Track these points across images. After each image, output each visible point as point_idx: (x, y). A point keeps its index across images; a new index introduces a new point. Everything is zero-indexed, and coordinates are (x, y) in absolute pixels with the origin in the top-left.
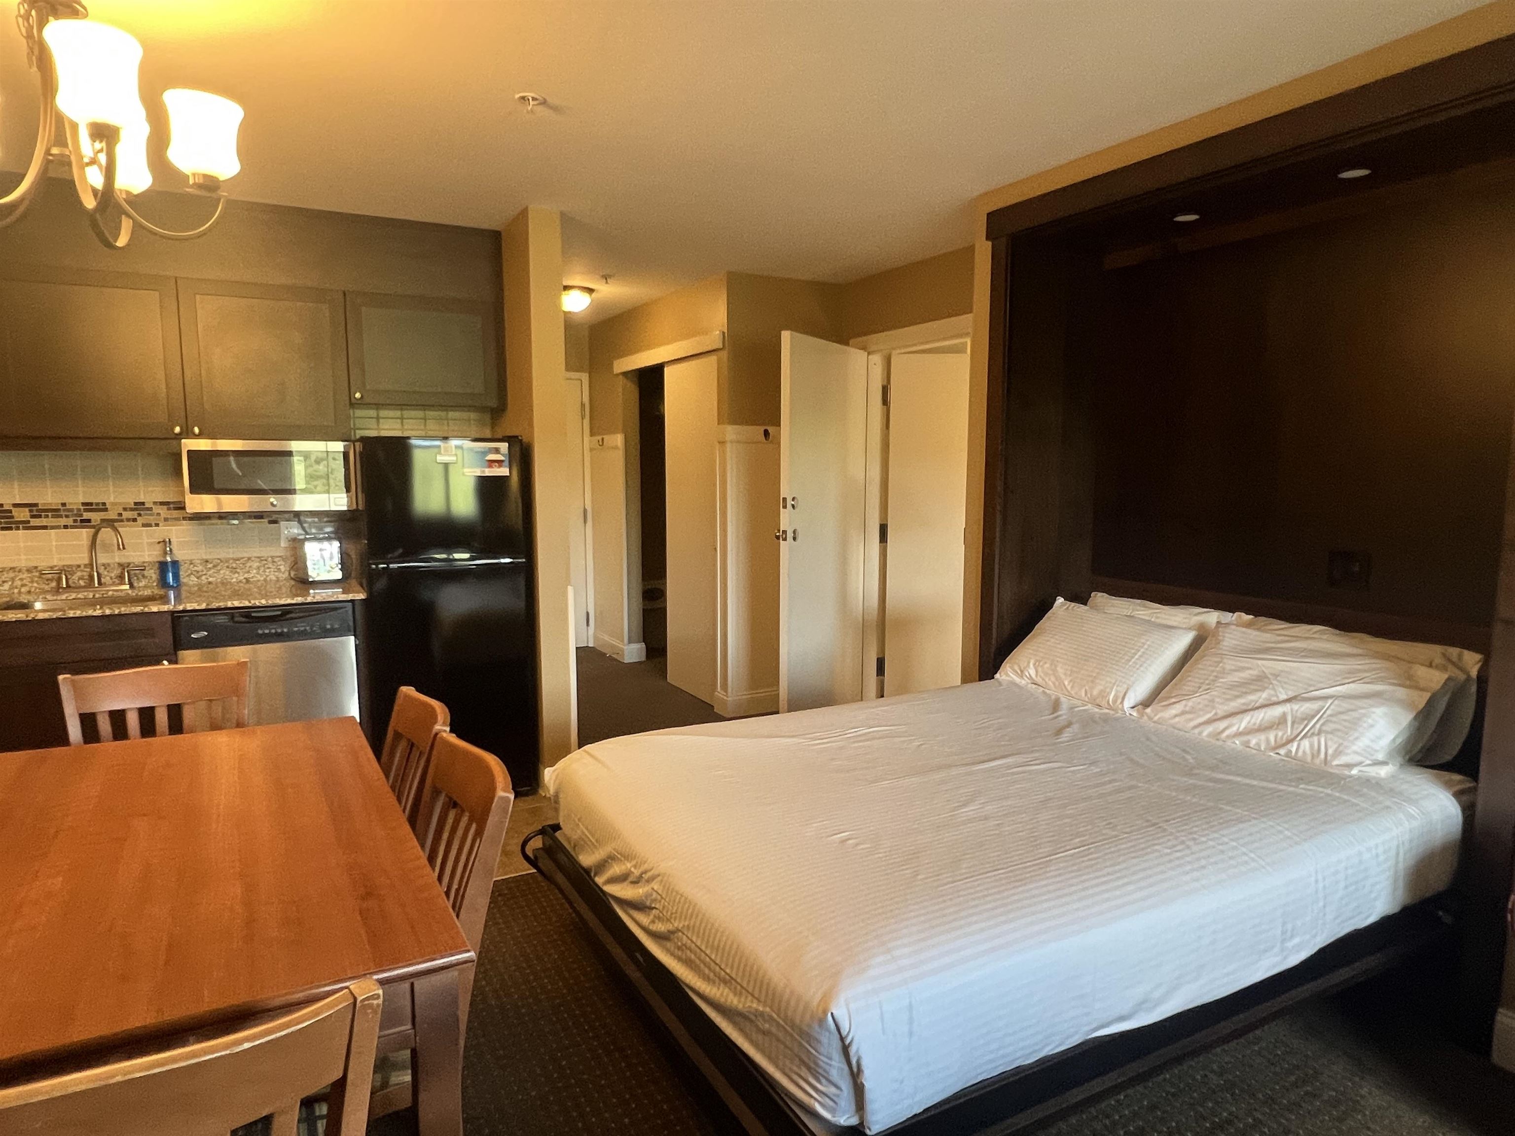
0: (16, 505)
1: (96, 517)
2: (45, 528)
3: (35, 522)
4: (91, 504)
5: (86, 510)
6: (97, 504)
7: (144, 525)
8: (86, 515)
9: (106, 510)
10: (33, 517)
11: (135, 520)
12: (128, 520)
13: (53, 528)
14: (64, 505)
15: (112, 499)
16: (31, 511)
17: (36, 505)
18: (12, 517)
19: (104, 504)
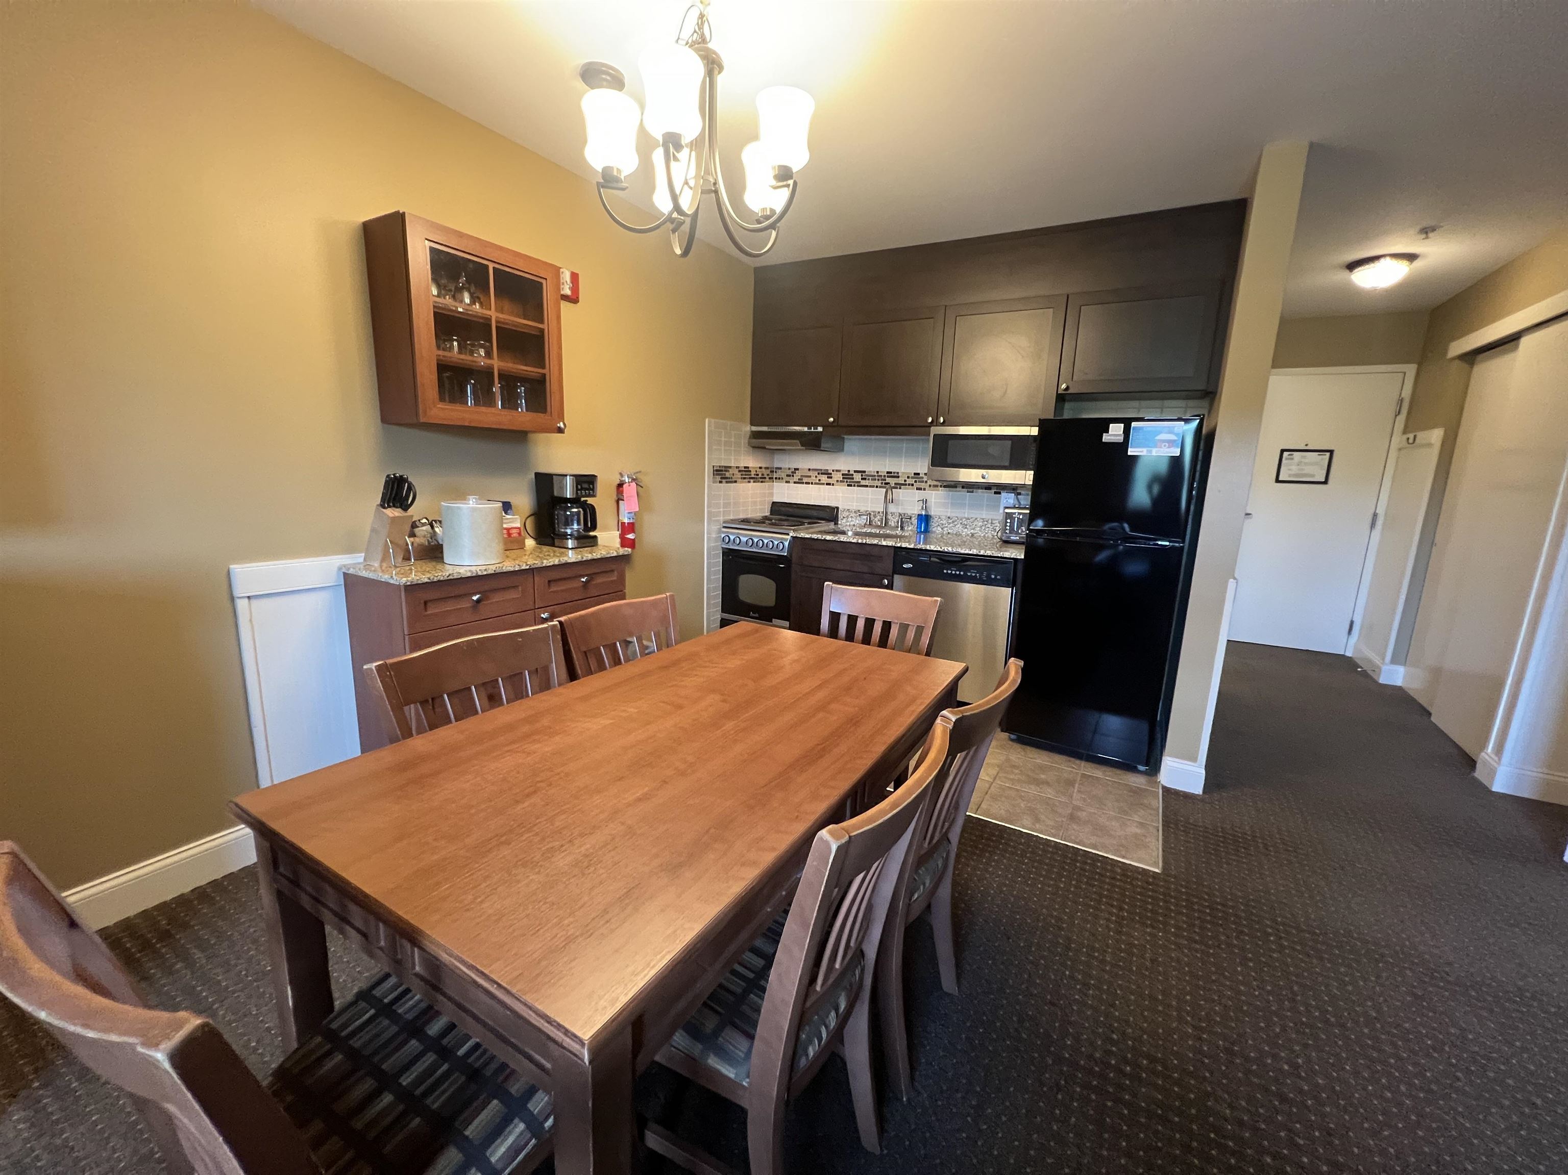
0: (855, 471)
1: (892, 481)
2: (867, 486)
3: (863, 483)
4: (891, 473)
5: (888, 477)
6: (894, 473)
7: (917, 489)
8: (888, 480)
9: (898, 477)
10: (862, 479)
11: (913, 485)
12: (909, 485)
13: (871, 486)
14: (878, 472)
15: (903, 471)
16: (862, 475)
17: (864, 472)
18: (853, 479)
19: (898, 473)
